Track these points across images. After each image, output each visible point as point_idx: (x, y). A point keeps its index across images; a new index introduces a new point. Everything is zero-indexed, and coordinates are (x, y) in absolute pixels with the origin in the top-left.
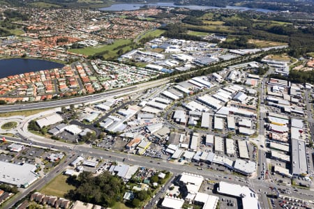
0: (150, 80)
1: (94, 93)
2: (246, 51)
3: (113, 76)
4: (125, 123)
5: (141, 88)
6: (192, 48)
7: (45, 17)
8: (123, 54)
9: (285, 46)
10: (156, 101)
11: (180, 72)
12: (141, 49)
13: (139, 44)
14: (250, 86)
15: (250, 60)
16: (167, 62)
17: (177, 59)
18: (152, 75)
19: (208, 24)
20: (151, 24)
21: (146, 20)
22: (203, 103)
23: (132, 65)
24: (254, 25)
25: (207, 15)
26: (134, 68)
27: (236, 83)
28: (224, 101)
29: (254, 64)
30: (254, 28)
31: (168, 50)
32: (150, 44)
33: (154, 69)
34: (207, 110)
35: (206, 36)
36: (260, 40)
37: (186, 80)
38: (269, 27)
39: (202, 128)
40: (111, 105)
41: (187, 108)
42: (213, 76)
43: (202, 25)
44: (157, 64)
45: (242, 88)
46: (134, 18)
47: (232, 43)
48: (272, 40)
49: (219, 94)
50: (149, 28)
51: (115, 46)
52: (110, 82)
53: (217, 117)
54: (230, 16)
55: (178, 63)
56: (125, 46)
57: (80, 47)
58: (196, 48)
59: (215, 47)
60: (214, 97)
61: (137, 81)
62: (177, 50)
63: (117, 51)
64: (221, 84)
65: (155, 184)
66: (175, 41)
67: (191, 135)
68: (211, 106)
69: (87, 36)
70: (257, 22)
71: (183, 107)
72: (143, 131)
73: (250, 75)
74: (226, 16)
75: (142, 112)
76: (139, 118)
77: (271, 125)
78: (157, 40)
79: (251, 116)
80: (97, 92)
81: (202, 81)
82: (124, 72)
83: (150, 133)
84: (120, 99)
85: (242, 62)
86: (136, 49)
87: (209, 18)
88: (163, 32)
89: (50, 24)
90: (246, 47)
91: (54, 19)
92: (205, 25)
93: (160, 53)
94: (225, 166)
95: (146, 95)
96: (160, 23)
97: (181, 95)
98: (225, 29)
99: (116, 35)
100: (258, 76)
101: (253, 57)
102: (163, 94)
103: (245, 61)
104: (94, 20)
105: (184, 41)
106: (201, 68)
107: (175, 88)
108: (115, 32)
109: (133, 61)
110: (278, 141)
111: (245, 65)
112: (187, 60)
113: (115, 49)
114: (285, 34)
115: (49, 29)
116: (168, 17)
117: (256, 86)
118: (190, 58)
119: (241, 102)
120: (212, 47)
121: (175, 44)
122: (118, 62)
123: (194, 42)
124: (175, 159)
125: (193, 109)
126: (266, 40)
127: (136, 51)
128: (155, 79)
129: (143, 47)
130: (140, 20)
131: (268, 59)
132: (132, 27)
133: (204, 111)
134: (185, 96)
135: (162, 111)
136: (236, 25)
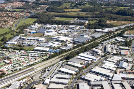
0: (43, 61)
2: (109, 30)
3: (7, 61)
10: (57, 78)
11: (65, 51)
13: (18, 31)
14: (125, 55)
16: (51, 44)
17: (58, 41)
18: (43, 56)
20: (22, 14)
21: (15, 11)
22: (97, 74)
23: (21, 50)
24: (104, 10)
25: (65, 4)
27: (114, 55)
28: (113, 70)
29: (119, 39)
31: (46, 34)
32: (28, 30)
33: (43, 51)
34: (103, 79)
35: (72, 21)
36: (114, 20)
37: (74, 57)
38: (115, 11)
40: (17, 87)
41: (86, 80)
42: (94, 51)
43: (64, 12)
44: (43, 46)
45: (120, 58)
47: (95, 24)
48: (123, 20)
49: (105, 64)
50: (21, 17)
52: (6, 67)
53: (114, 84)
54: (84, 5)
55: (60, 44)
58: (69, 30)
59: (83, 28)
60: (104, 68)
62: (54, 33)
64: (102, 56)
66: (48, 26)
68: (105, 75)
70: (105, 8)
71: (83, 79)
73: (121, 47)
74: (80, 5)
78: (33, 26)
81: (87, 56)
82: (16, 56)
85: (110, 38)
86: (17, 35)
87: (68, 7)
88: (35, 20)
90: (107, 26)
92: (67, 12)
93: (41, 37)
95: (46, 74)
96: (28, 12)
97: (77, 69)
98: (83, 14)
100: (127, 48)
101: (116, 33)
102: (60, 72)
103: (112, 37)
105: (56, 26)
106: (81, 46)
107: (69, 65)
111: (113, 40)
117: (129, 55)
118: (69, 39)
119: (125, 69)
120: (81, 28)
121: (50, 28)
122: (6, 48)
125: (93, 80)
126: (118, 21)
127: (19, 37)
128: (47, 59)
129: (23, 33)
130: (9, 11)
131: (127, 34)
132: (5, 18)
133: (102, 80)
134: (80, 70)
135: (66, 85)
136: (91, 11)
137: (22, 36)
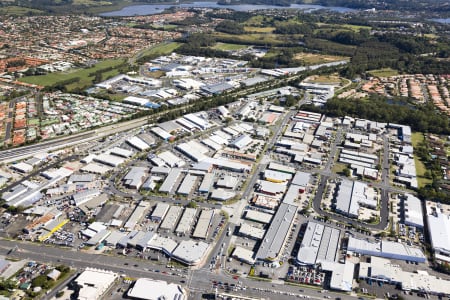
0: (119, 121)
1: (22, 145)
2: (285, 71)
3: (65, 117)
4: (44, 191)
5: (100, 133)
6: (208, 69)
7: (9, 28)
8: (100, 82)
9: (344, 61)
10: (112, 154)
12: (133, 73)
13: (133, 65)
14: (264, 124)
15: (282, 85)
18: (128, 113)
19: (250, 33)
20: (167, 34)
21: (162, 29)
23: (105, 99)
24: (316, 32)
25: (254, 18)
26: (106, 102)
27: (247, 120)
28: (214, 149)
29: (285, 91)
30: (313, 37)
31: (173, 73)
32: (150, 64)
33: (135, 104)
34: (182, 163)
35: (241, 50)
36: (314, 53)
37: (173, 118)
38: (334, 34)
39: (160, 192)
40: (37, 163)
41: (152, 163)
42: (218, 111)
43: (242, 33)
44: (144, 96)
45: (251, 128)
46: (147, 26)
47: (271, 60)
48: (330, 54)
49: (212, 137)
50: (162, 40)
51: (94, 70)
52: (56, 127)
53: (191, 174)
54: (287, 20)
55: (175, 92)
56: (110, 69)
57: (40, 73)
58: (214, 69)
59: (243, 66)
60: (203, 144)
61: (99, 123)
62: (185, 72)
63: (93, 78)
64: (223, 122)
65: (38, 289)
66: (190, 59)
67: (137, 205)
68: (191, 157)
69: (60, 56)
70: (322, 27)
71: (149, 160)
72: (67, 203)
73: (273, 108)
74: (280, 19)
75: (81, 171)
76: (70, 182)
77: (263, 183)
78: (163, 58)
79: (242, 171)
80: (27, 143)
81: (197, 119)
82: (87, 110)
83: (75, 205)
84: (56, 154)
85: (270, 88)
86: (124, 73)
87: (256, 23)
88: (179, 45)
89: (13, 39)
90: (287, 65)
91: (22, 32)
92: (246, 33)
94: (163, 252)
95: (101, 145)
96: (181, 32)
97: (155, 142)
99: (106, 53)
100: (281, 109)
101: (289, 79)
102: (128, 143)
103: (276, 87)
104: (85, 31)
105: (202, 59)
106: (207, 99)
107: (152, 132)
108: (107, 48)
109: (109, 92)
110: (262, 207)
111: (273, 92)
112: (192, 88)
113: (91, 75)
114: (354, 44)
115: (6, 46)
116: (199, 24)
117: (273, 124)
118: (197, 85)
119: (238, 149)
120: (239, 66)
121: (188, 63)
122: (86, 95)
123: (217, 60)
124: (91, 245)
125: (161, 164)
126: (322, 54)
127: (123, 76)
128: (128, 119)
129: (136, 69)
130: (153, 29)
131: (310, 82)
132: (136, 40)
133: (177, 166)
134: (159, 145)
135: (111, 169)
136: (290, 33)
137: (130, 75)
